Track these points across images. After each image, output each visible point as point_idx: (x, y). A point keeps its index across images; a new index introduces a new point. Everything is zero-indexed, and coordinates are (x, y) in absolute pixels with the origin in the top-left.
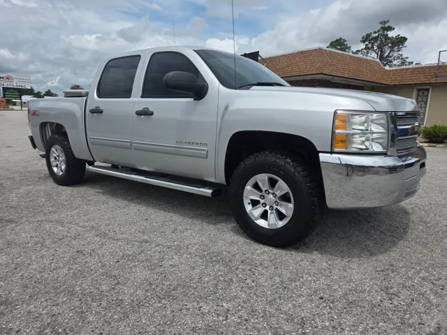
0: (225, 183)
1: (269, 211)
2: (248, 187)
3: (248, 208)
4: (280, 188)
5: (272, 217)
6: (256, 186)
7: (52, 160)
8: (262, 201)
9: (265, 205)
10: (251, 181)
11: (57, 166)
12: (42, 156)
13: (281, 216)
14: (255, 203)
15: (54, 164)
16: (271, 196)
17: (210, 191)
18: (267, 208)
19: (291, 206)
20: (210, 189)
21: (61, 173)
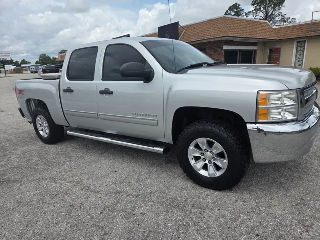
0: (173, 144)
1: (209, 165)
2: (192, 148)
3: (193, 162)
4: (216, 148)
5: (212, 169)
6: (197, 147)
7: (38, 126)
8: (203, 157)
9: (205, 160)
10: (194, 143)
11: (43, 130)
12: (31, 123)
13: (218, 168)
14: (197, 159)
15: (40, 129)
16: (209, 154)
17: (162, 150)
18: (207, 162)
19: (226, 161)
20: (161, 148)
21: (46, 136)
